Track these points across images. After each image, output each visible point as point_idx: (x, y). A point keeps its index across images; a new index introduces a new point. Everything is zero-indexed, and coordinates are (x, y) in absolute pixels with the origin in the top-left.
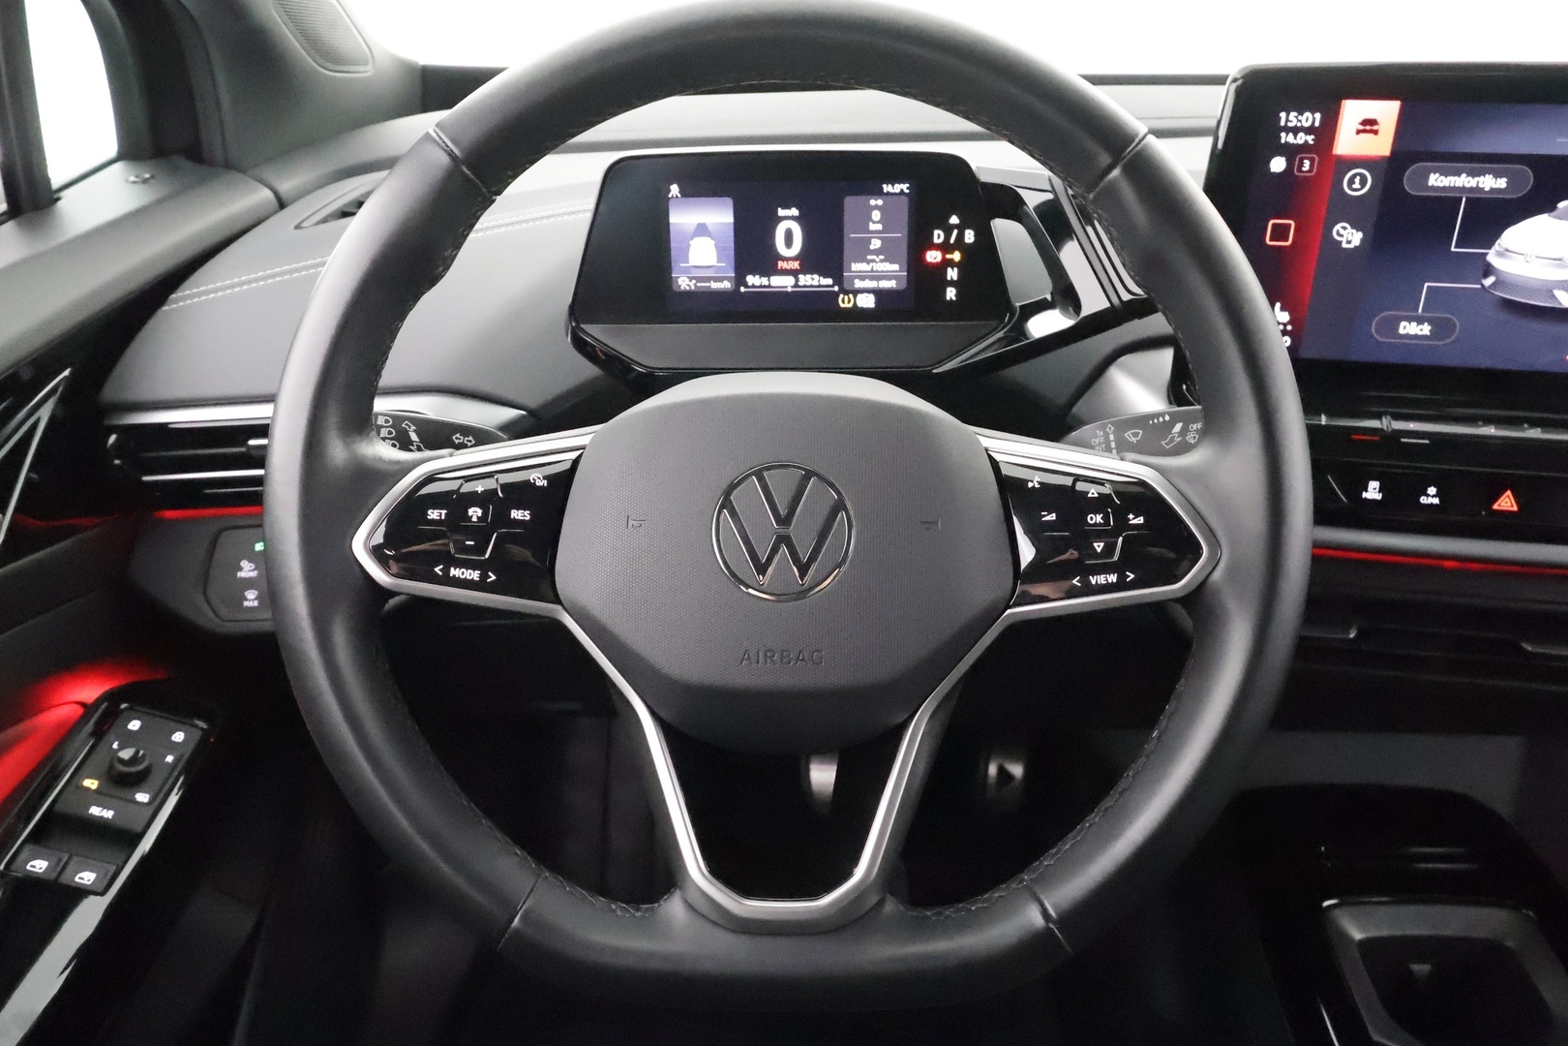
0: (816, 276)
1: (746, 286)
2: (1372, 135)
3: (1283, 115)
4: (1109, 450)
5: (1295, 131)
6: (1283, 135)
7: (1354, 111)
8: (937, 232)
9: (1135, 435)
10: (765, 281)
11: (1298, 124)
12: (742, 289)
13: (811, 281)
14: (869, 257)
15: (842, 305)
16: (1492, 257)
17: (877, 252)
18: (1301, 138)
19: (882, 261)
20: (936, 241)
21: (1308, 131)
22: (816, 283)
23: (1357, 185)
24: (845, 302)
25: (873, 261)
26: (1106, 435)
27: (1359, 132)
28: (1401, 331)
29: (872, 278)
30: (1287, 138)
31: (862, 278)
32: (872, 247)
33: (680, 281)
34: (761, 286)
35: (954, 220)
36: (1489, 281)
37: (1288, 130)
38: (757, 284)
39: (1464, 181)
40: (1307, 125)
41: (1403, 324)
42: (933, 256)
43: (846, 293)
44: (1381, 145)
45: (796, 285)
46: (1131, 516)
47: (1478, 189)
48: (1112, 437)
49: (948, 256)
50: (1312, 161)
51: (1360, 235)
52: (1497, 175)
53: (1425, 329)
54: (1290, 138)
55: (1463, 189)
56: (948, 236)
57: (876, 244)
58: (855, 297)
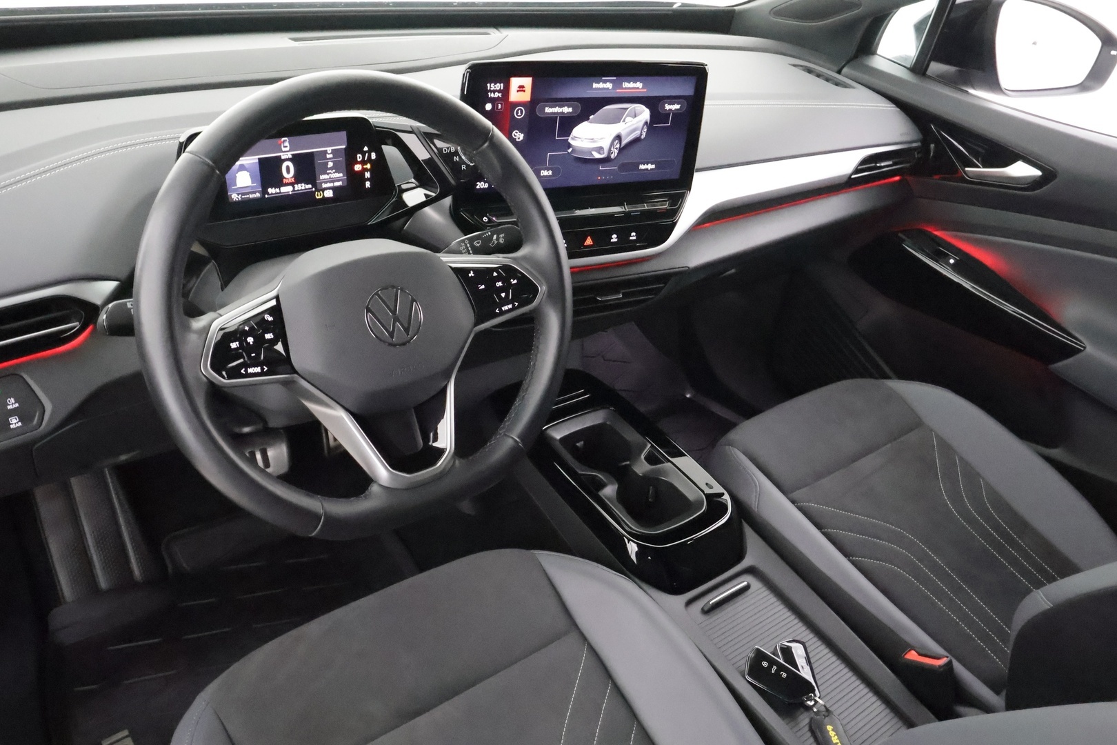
0: (303, 184)
1: (268, 194)
2: (522, 92)
3: (488, 85)
4: (469, 253)
5: (494, 91)
6: (489, 94)
7: (515, 82)
8: (359, 155)
9: (478, 243)
10: (277, 190)
11: (495, 87)
12: (266, 196)
13: (300, 187)
14: (328, 172)
15: (317, 197)
16: (570, 141)
17: (331, 169)
18: (497, 95)
19: (334, 173)
20: (359, 160)
21: (499, 91)
22: (303, 188)
23: (519, 114)
24: (318, 196)
25: (330, 173)
26: (466, 245)
27: (518, 91)
28: (542, 175)
29: (330, 182)
30: (491, 95)
31: (326, 183)
32: (329, 166)
33: (233, 196)
34: (276, 193)
35: (366, 149)
36: (570, 150)
37: (491, 91)
38: (274, 192)
39: (557, 110)
40: (498, 89)
41: (542, 171)
42: (358, 167)
43: (319, 191)
44: (526, 96)
45: (294, 190)
46: (512, 280)
47: (563, 113)
48: (468, 245)
49: (365, 167)
50: (502, 104)
51: (523, 135)
52: (569, 107)
53: (550, 173)
54: (492, 95)
55: (557, 113)
56: (364, 157)
57: (330, 164)
58: (323, 193)
